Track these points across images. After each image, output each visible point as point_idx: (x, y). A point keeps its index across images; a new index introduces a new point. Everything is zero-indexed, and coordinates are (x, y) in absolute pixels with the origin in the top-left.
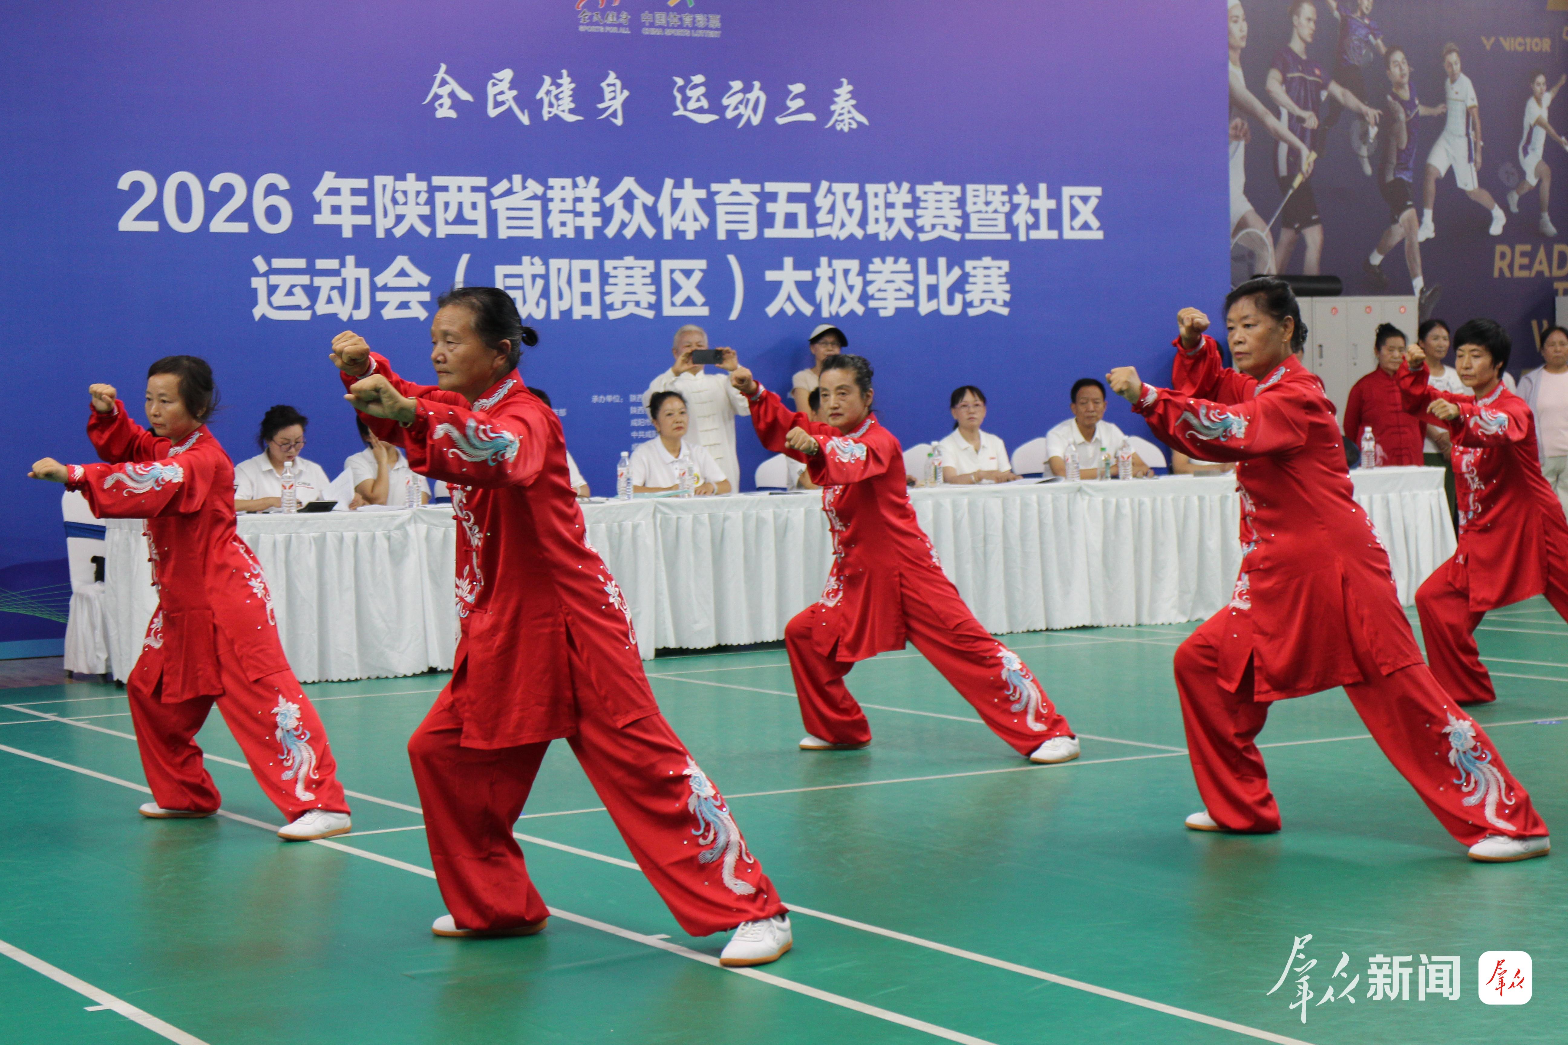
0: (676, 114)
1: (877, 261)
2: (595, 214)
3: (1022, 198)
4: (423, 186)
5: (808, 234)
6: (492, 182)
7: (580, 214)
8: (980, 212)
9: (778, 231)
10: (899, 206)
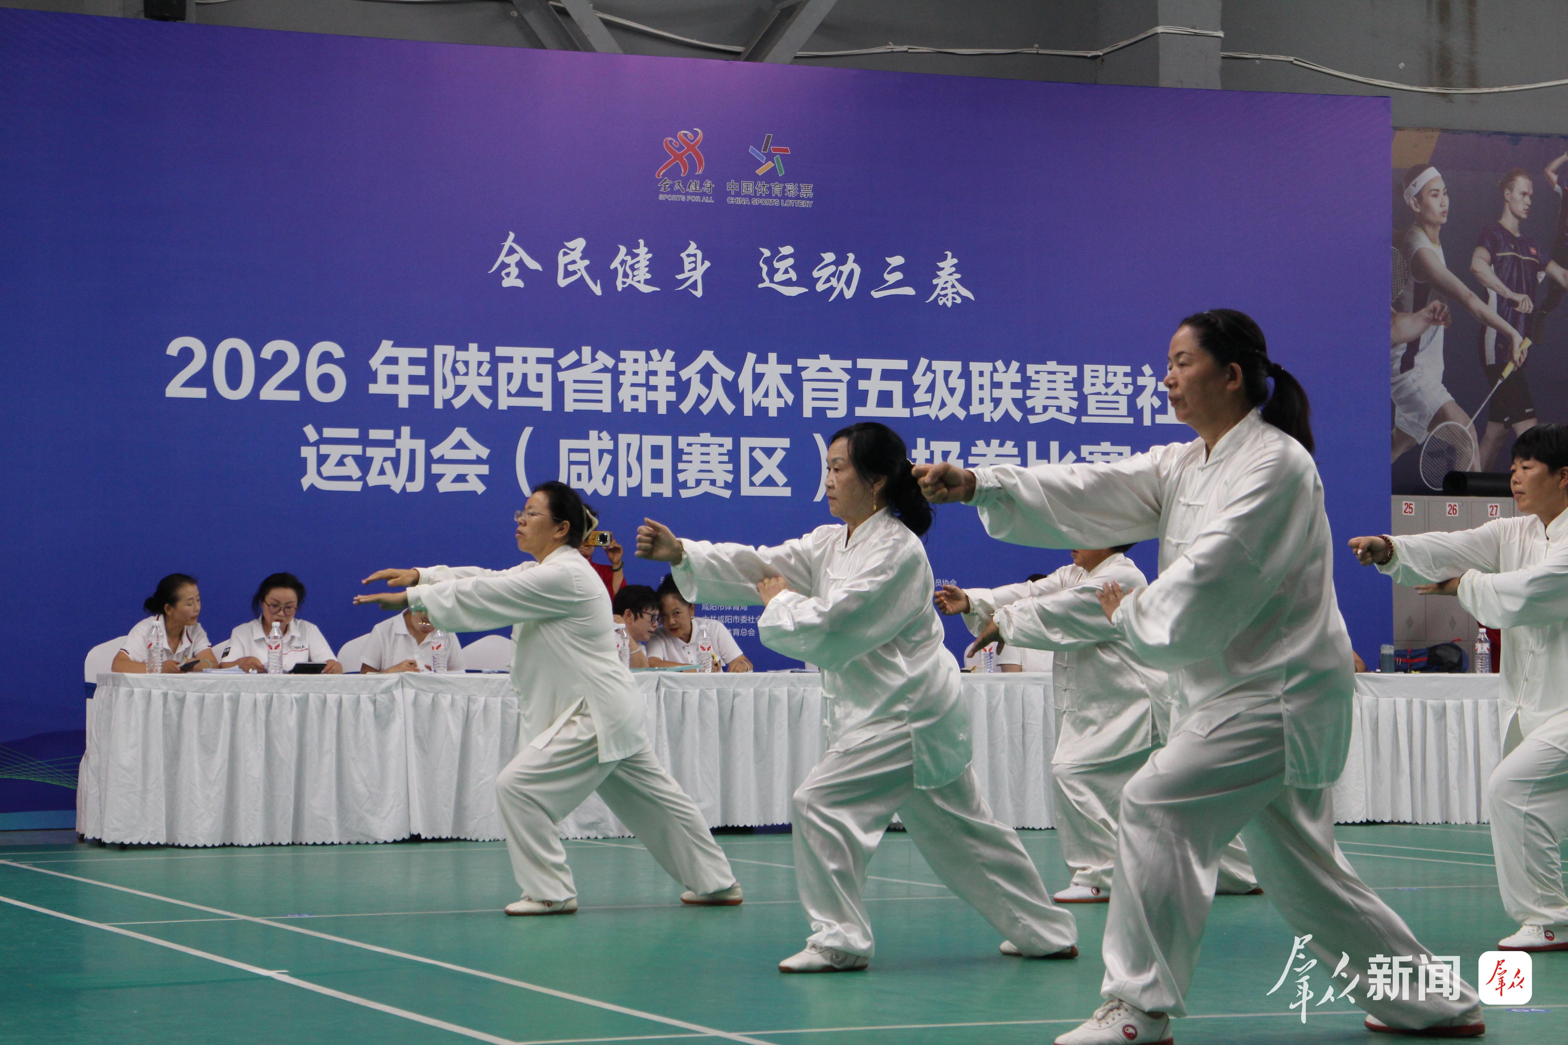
0: (760, 286)
1: (981, 443)
2: (669, 389)
3: (1148, 380)
4: (486, 356)
5: (905, 413)
6: (559, 354)
7: (655, 388)
8: (1099, 394)
9: (870, 410)
10: (1007, 386)
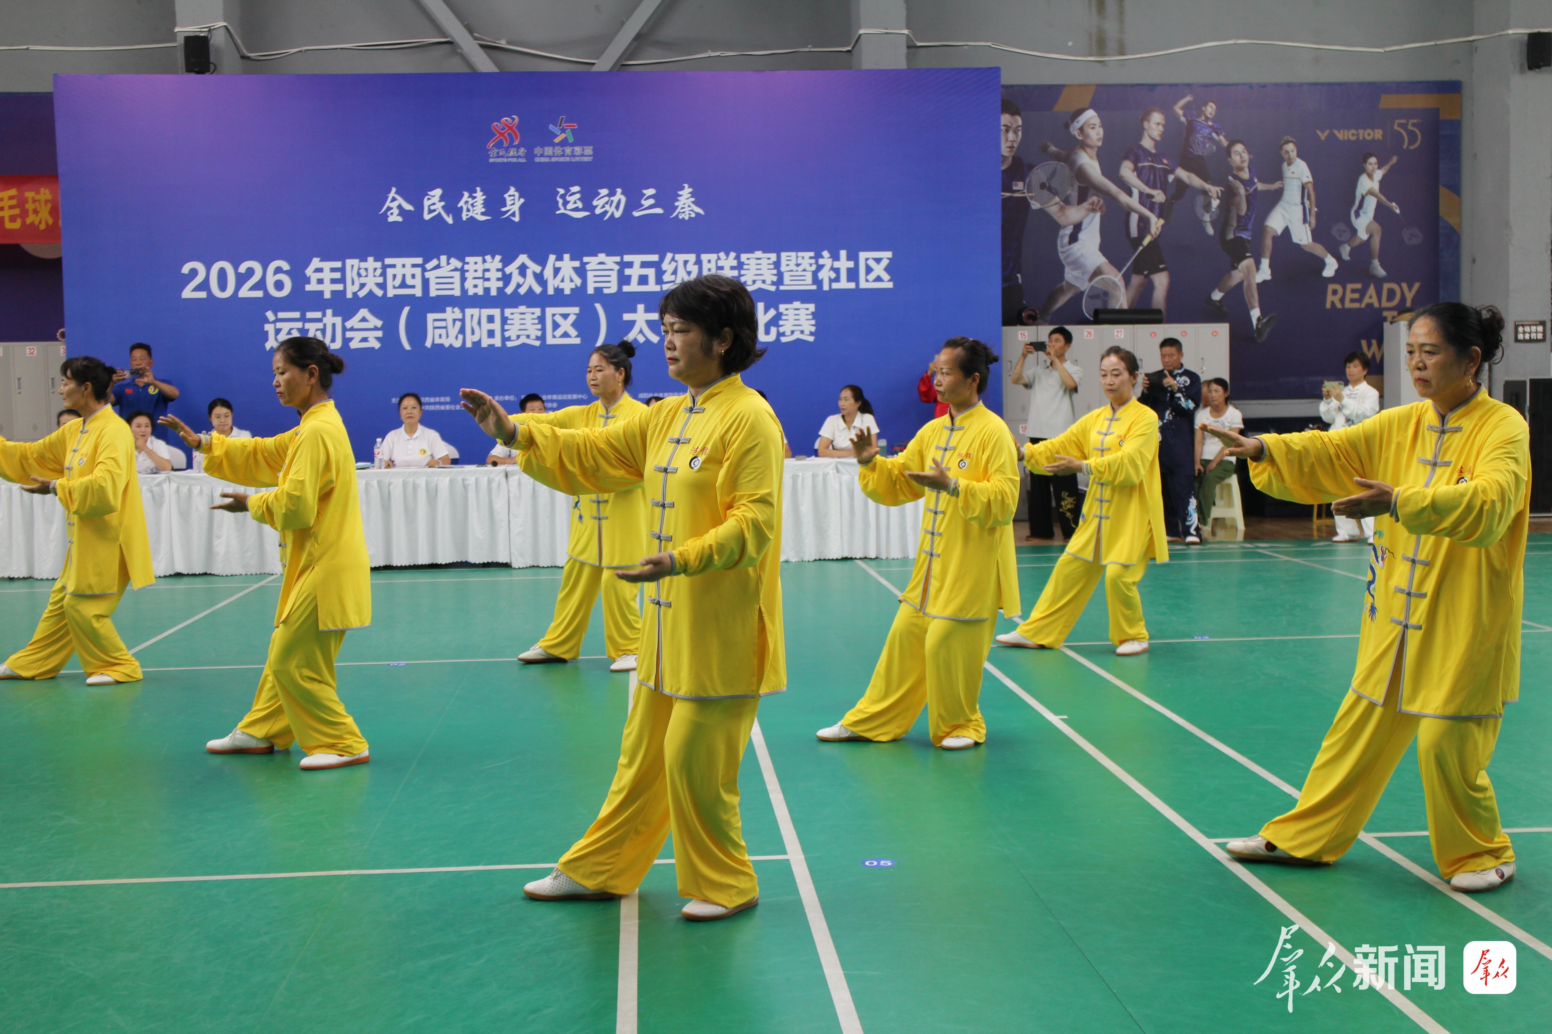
0: (558, 212)
2: (498, 279)
3: (826, 259)
4: (378, 265)
5: (657, 288)
6: (426, 261)
7: (488, 280)
8: (792, 271)
9: (633, 287)
